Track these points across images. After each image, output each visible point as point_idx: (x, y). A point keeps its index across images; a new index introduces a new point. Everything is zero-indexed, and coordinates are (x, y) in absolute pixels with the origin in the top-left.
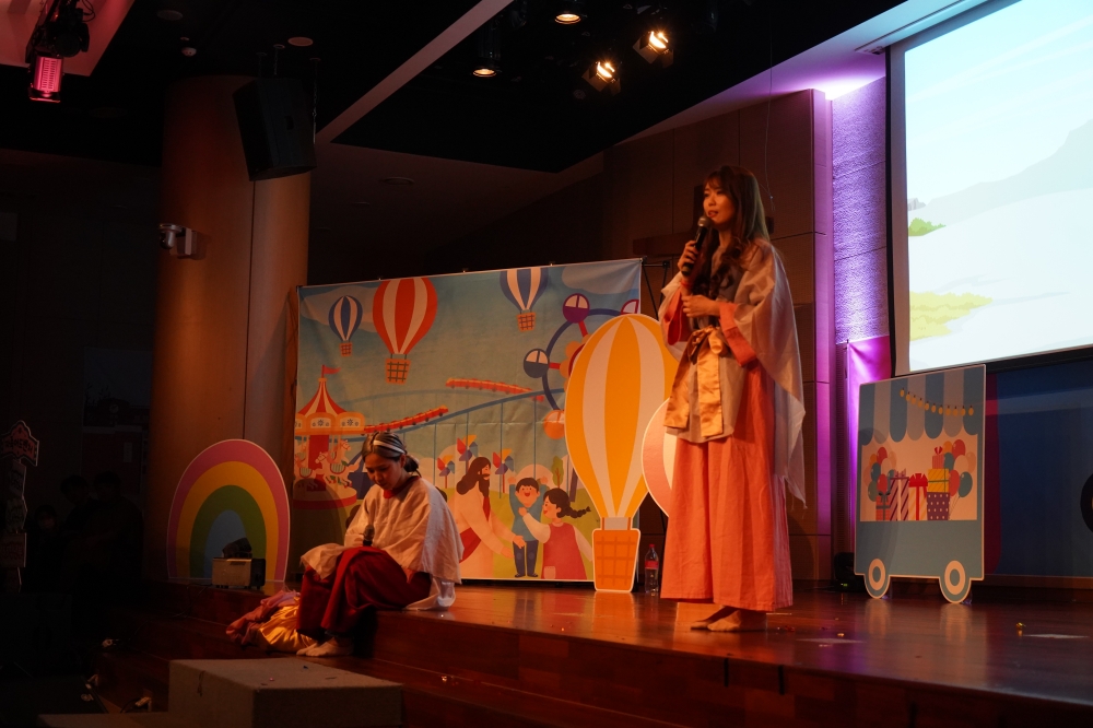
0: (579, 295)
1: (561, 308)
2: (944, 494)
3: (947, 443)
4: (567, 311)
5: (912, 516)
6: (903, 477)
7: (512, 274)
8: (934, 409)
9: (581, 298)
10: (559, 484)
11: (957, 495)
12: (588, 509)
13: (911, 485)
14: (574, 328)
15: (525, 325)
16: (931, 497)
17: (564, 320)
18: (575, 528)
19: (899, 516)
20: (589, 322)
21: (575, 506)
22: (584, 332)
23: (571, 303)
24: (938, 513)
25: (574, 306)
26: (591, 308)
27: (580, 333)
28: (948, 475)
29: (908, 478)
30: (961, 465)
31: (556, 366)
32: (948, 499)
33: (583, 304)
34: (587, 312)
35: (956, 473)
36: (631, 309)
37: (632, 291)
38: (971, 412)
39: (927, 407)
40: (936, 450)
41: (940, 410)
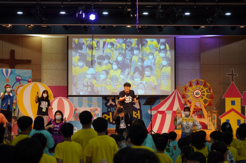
0: (19, 76)
1: (15, 78)
4: (17, 79)
7: (4, 70)
9: (20, 77)
10: (15, 115)
14: (18, 83)
15: (7, 81)
17: (16, 81)
20: (21, 82)
22: (20, 84)
23: (18, 77)
31: (14, 90)
32: (94, 118)
33: (20, 78)
34: (21, 80)
35: (95, 113)
36: (30, 80)
37: (30, 76)
38: (99, 104)
39: (88, 102)
40: (90, 110)
41: (91, 103)
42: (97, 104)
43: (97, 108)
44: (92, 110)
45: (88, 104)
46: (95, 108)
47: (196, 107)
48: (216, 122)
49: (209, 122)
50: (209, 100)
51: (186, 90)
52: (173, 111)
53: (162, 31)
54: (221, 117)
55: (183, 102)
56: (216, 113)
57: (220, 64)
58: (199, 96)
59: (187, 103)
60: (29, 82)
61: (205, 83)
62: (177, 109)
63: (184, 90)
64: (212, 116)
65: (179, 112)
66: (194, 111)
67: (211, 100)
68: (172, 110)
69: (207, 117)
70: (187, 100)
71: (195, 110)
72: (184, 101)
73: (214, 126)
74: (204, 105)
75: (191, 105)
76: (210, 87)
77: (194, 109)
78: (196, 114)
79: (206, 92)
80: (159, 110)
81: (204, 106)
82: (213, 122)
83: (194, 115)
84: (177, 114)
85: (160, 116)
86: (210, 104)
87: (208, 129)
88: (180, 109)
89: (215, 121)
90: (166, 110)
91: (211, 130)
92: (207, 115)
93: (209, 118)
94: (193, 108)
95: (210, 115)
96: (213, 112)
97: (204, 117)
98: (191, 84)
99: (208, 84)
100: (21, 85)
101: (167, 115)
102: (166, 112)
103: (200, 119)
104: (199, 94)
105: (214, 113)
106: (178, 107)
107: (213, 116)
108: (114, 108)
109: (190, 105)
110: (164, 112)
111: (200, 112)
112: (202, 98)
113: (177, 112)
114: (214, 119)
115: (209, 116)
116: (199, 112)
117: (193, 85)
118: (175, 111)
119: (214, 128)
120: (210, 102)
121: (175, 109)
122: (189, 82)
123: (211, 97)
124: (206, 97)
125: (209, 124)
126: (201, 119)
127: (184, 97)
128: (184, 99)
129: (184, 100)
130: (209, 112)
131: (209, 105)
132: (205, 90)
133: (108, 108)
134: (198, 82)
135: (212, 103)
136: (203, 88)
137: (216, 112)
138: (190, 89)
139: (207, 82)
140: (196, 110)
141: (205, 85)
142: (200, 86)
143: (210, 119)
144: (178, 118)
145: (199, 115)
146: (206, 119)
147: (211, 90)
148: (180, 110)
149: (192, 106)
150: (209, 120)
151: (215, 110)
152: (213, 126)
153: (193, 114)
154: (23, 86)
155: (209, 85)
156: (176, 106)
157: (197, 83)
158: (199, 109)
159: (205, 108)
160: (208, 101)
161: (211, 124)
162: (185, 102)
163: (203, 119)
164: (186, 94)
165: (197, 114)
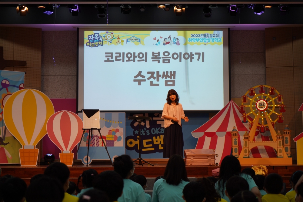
0: (6, 80)
1: (1, 83)
2: (112, 141)
3: (113, 129)
4: (3, 84)
5: (101, 145)
6: (97, 136)
8: (108, 121)
9: (7, 81)
11: (117, 141)
12: (9, 143)
13: (100, 138)
14: (5, 89)
16: (108, 141)
17: (2, 87)
18: (5, 149)
19: (95, 145)
20: (9, 88)
21: (5, 142)
22: (8, 91)
23: (4, 82)
24: (110, 145)
25: (5, 83)
26: (10, 84)
27: (6, 91)
28: (113, 136)
29: (99, 137)
30: (118, 134)
32: (114, 142)
33: (7, 83)
34: (8, 85)
35: (116, 136)
36: (22, 86)
37: (23, 81)
38: (121, 123)
39: (106, 120)
40: (109, 130)
41: (111, 122)
42: (119, 123)
43: (118, 128)
44: (111, 130)
45: (106, 122)
46: (115, 129)
47: (259, 125)
48: (289, 147)
49: (278, 146)
50: (279, 115)
51: (245, 101)
52: (227, 132)
53: (209, 16)
54: (297, 139)
55: (241, 119)
56: (289, 134)
57: (293, 66)
58: (264, 109)
59: (247, 119)
60: (20, 88)
61: (272, 90)
62: (233, 129)
63: (243, 100)
64: (283, 137)
65: (235, 134)
66: (256, 132)
67: (281, 114)
68: (225, 130)
69: (276, 139)
70: (247, 115)
71: (258, 130)
72: (243, 118)
73: (287, 152)
74: (272, 121)
75: (253, 122)
76: (280, 96)
77: (258, 128)
78: (260, 136)
79: (274, 103)
80: (207, 131)
81: (272, 123)
82: (285, 147)
83: (258, 138)
84: (233, 136)
85: (208, 140)
86: (280, 121)
87: (279, 156)
88: (236, 128)
89: (288, 145)
90: (217, 131)
91: (283, 157)
92: (276, 136)
93: (278, 141)
94: (256, 127)
95: (280, 136)
96: (285, 132)
97: (272, 140)
98: (252, 91)
99: (277, 91)
100: (8, 93)
101: (219, 138)
102: (217, 133)
103: (266, 141)
104: (264, 106)
105: (286, 134)
106: (234, 127)
107: (285, 137)
108: (144, 130)
109: (251, 122)
110: (214, 133)
111: (266, 132)
112: (269, 112)
113: (233, 134)
114: (287, 142)
115: (280, 138)
116: (264, 132)
117: (255, 94)
118: (230, 132)
119: (287, 155)
120: (280, 118)
121: (230, 129)
122: (249, 90)
123: (282, 110)
124: (274, 111)
125: (279, 149)
126: (268, 141)
127: (242, 111)
128: (243, 114)
129: (242, 116)
130: (279, 131)
131: (278, 121)
132: (272, 100)
133: (135, 130)
134: (262, 88)
135: (283, 119)
136: (270, 98)
137: (288, 132)
138: (252, 99)
139: (275, 89)
140: (260, 129)
141: (272, 93)
142: (266, 95)
143: (280, 142)
144: (234, 142)
145: (265, 137)
146: (275, 142)
147: (282, 99)
148: (238, 131)
149: (254, 124)
150: (278, 143)
151: (288, 128)
152: (285, 153)
153: (256, 135)
154: (11, 94)
155: (279, 94)
156: (232, 126)
157: (262, 91)
158: (265, 128)
159: (273, 125)
160: (277, 116)
161: (282, 149)
162: (245, 119)
163: (270, 141)
164: (245, 107)
165: (262, 136)
